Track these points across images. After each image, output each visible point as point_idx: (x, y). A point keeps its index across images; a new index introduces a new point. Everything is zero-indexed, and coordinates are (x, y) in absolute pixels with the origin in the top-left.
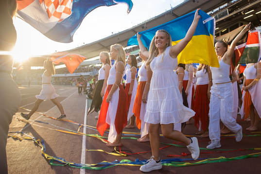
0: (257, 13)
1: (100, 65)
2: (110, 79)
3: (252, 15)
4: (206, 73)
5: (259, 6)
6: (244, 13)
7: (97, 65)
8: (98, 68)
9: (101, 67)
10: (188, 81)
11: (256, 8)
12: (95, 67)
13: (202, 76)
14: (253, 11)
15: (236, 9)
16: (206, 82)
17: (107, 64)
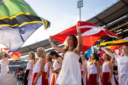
0: (124, 31)
1: (28, 60)
2: (36, 69)
3: (121, 32)
4: (95, 66)
5: (125, 27)
6: (116, 31)
7: (26, 61)
8: (27, 63)
9: (28, 62)
10: (83, 71)
11: (123, 28)
12: (24, 62)
13: (93, 68)
14: (121, 30)
15: (111, 29)
16: (95, 72)
17: (32, 60)
